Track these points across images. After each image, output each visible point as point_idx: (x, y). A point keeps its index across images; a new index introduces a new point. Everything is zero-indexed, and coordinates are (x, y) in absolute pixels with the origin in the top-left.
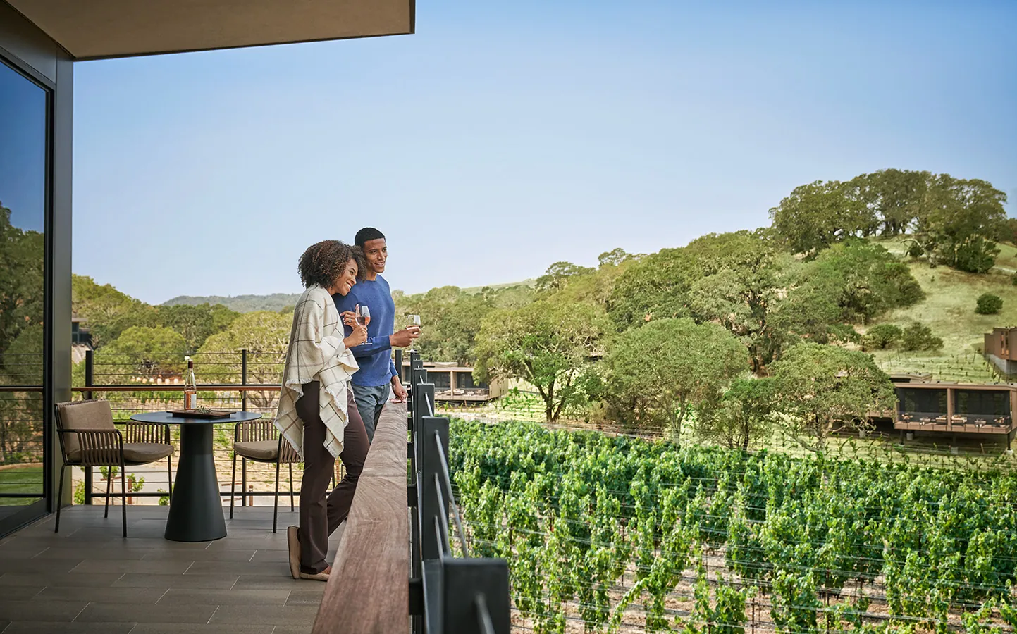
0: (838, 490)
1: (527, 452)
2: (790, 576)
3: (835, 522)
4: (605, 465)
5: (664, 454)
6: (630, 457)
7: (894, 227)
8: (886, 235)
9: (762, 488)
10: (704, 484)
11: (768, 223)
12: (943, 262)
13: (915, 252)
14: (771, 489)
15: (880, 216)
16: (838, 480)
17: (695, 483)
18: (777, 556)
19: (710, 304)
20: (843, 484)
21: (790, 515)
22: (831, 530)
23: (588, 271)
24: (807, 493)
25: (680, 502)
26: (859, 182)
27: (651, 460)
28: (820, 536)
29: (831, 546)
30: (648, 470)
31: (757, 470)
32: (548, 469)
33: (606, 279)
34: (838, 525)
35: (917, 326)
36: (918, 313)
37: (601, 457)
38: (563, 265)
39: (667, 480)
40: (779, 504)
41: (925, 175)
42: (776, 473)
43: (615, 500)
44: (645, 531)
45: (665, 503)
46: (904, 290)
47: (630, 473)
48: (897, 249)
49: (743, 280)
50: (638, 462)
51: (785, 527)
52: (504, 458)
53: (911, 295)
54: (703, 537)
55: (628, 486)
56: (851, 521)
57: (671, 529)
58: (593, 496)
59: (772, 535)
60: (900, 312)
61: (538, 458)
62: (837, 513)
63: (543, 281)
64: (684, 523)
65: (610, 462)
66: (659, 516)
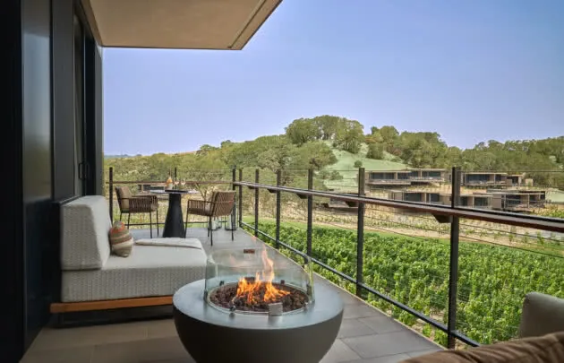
0: (513, 292)
1: (338, 251)
2: (478, 332)
3: (508, 308)
4: (381, 263)
5: (415, 262)
6: (396, 261)
7: (327, 136)
8: (324, 139)
9: (469, 285)
10: (436, 279)
11: (284, 133)
12: (344, 149)
13: (334, 145)
14: (474, 287)
15: (322, 132)
16: (513, 287)
17: (431, 278)
18: (472, 320)
19: (265, 162)
20: (516, 289)
21: (482, 301)
22: (505, 312)
23: (217, 149)
24: (494, 291)
25: (421, 286)
26: (316, 119)
27: (407, 264)
28: (498, 314)
29: (504, 320)
30: (405, 269)
31: (468, 276)
32: (349, 260)
33: (225, 152)
34: (510, 309)
35: (335, 171)
36: (335, 167)
37: (380, 259)
38: (208, 146)
39: (415, 275)
40: (477, 294)
41: (338, 118)
42: (478, 279)
43: (385, 280)
44: (399, 297)
45: (413, 285)
46: (331, 158)
47: (395, 268)
48: (329, 144)
49: (276, 153)
50: (400, 264)
51: (479, 306)
52: (325, 252)
53: (333, 160)
54: (431, 304)
55: (393, 275)
56: (517, 308)
57: (414, 298)
58: (373, 277)
59: (471, 310)
60: (329, 167)
61: (344, 255)
62: (510, 304)
63: (198, 152)
64: (422, 296)
65: (384, 262)
66: (408, 291)
